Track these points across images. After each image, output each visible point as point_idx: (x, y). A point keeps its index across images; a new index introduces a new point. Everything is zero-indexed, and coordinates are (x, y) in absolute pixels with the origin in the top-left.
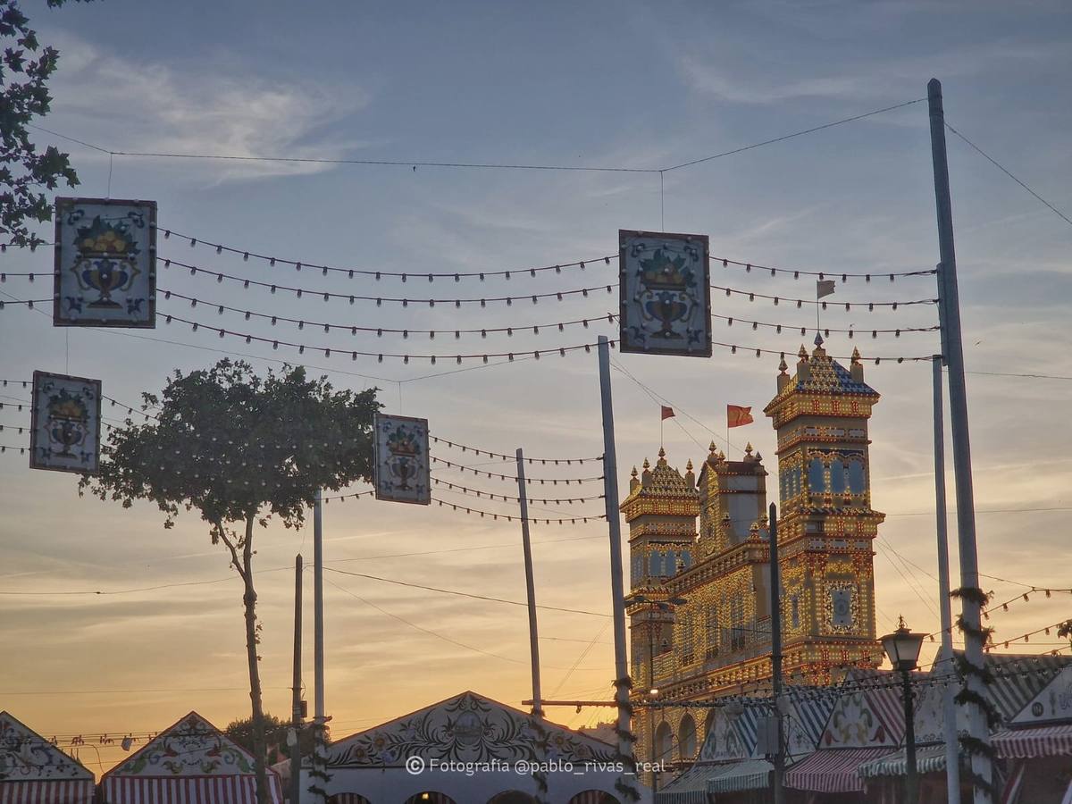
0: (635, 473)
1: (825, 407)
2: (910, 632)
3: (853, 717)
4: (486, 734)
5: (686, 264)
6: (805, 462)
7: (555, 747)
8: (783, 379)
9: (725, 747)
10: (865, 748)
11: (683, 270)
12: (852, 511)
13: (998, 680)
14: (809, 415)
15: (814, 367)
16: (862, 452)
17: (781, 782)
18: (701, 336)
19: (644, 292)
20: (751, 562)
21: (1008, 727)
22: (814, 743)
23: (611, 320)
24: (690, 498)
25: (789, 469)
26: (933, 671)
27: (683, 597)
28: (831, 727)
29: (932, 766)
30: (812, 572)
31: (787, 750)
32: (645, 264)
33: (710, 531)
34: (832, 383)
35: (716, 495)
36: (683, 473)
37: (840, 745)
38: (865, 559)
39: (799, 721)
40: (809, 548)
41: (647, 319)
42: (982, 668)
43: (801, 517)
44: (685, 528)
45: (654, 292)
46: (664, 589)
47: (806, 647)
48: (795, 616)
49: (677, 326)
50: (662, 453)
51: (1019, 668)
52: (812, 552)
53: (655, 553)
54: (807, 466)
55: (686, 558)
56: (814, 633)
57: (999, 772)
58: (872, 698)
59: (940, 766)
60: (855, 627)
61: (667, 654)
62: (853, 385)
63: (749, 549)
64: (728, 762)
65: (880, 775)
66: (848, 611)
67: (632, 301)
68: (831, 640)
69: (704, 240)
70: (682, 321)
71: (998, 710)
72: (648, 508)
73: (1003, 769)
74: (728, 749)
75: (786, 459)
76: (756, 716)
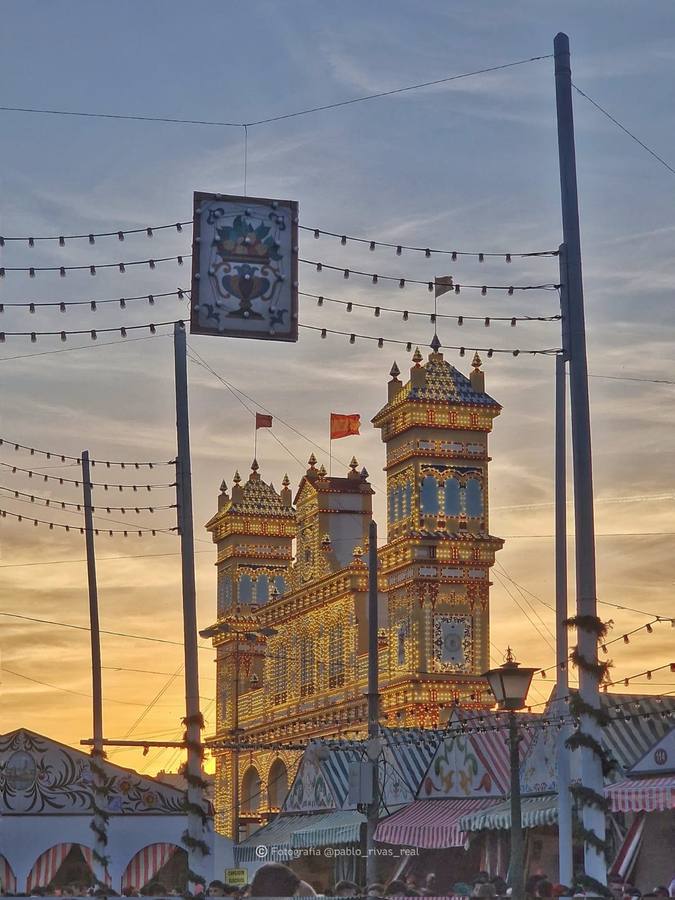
0: (224, 487)
1: (442, 419)
2: (519, 667)
3: (456, 762)
4: (42, 778)
5: (271, 233)
6: (417, 479)
7: (121, 794)
8: (394, 386)
9: (313, 795)
10: (468, 799)
11: (267, 240)
12: (468, 536)
13: (618, 723)
14: (423, 427)
15: (430, 373)
16: (480, 470)
17: (372, 835)
18: (286, 317)
19: (221, 264)
20: (354, 590)
21: (628, 777)
22: (412, 791)
23: (181, 296)
24: (286, 518)
25: (399, 487)
26: (547, 713)
27: (275, 628)
28: (432, 774)
29: (542, 820)
30: (421, 602)
31: (382, 799)
32: (224, 232)
33: (308, 554)
34: (450, 392)
35: (315, 515)
36: (279, 489)
37: (442, 794)
38: (480, 590)
39: (397, 768)
40: (419, 577)
41: (222, 296)
42: (599, 707)
43: (411, 542)
44: (280, 551)
45: (233, 264)
46: (254, 619)
47: (412, 686)
48: (401, 652)
49: (257, 304)
50: (255, 466)
51: (641, 709)
52: (422, 581)
53: (246, 578)
54: (420, 485)
55: (280, 584)
56: (422, 671)
57: (616, 825)
58: (478, 740)
59: (551, 820)
60: (467, 665)
61: (257, 692)
62: (473, 395)
63: (351, 576)
64: (316, 813)
65: (484, 829)
66: (460, 647)
67: (207, 276)
68: (441, 679)
69: (292, 206)
70: (264, 299)
71: (617, 756)
72: (239, 527)
73: (622, 824)
74: (317, 799)
75: (396, 476)
76: (349, 761)
